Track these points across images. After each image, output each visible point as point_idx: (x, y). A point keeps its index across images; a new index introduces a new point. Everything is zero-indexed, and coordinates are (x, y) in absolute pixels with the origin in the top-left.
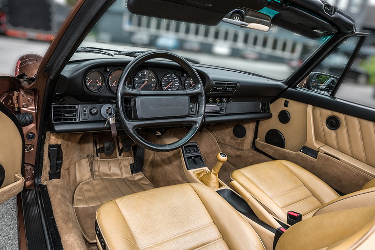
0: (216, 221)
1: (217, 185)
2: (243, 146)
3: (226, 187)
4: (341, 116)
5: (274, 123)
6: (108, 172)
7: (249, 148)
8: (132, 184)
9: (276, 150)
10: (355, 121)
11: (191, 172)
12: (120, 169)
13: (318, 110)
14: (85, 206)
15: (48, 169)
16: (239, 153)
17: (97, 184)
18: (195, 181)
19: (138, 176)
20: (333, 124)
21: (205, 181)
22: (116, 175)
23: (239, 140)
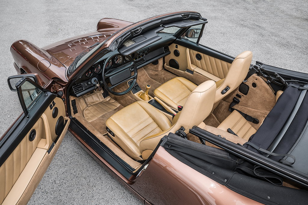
0: (151, 116)
1: (148, 98)
2: (158, 69)
3: (152, 99)
4: (202, 54)
5: (172, 56)
6: (93, 101)
7: (161, 69)
8: (107, 104)
9: (175, 70)
10: (207, 57)
11: (135, 94)
12: (98, 97)
13: (191, 51)
14: (92, 121)
15: (73, 111)
16: (156, 73)
17: (91, 109)
18: (140, 100)
19: (108, 99)
20: (199, 57)
21: (142, 97)
22: (97, 101)
23: (155, 66)
